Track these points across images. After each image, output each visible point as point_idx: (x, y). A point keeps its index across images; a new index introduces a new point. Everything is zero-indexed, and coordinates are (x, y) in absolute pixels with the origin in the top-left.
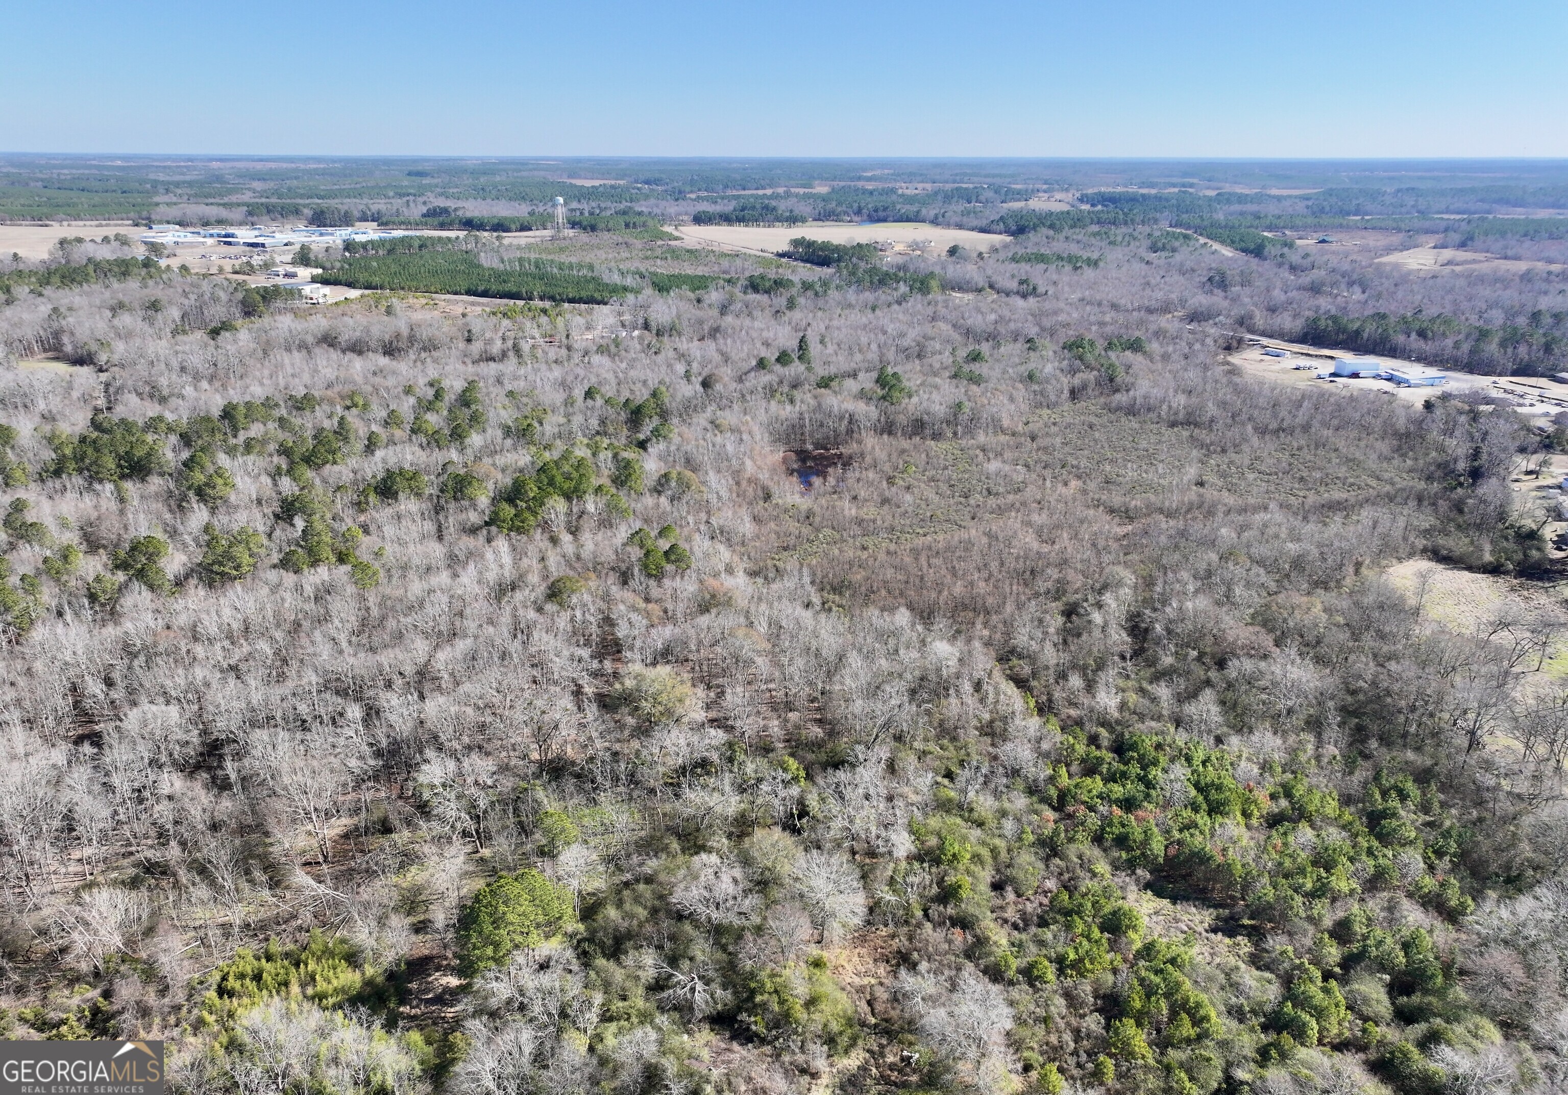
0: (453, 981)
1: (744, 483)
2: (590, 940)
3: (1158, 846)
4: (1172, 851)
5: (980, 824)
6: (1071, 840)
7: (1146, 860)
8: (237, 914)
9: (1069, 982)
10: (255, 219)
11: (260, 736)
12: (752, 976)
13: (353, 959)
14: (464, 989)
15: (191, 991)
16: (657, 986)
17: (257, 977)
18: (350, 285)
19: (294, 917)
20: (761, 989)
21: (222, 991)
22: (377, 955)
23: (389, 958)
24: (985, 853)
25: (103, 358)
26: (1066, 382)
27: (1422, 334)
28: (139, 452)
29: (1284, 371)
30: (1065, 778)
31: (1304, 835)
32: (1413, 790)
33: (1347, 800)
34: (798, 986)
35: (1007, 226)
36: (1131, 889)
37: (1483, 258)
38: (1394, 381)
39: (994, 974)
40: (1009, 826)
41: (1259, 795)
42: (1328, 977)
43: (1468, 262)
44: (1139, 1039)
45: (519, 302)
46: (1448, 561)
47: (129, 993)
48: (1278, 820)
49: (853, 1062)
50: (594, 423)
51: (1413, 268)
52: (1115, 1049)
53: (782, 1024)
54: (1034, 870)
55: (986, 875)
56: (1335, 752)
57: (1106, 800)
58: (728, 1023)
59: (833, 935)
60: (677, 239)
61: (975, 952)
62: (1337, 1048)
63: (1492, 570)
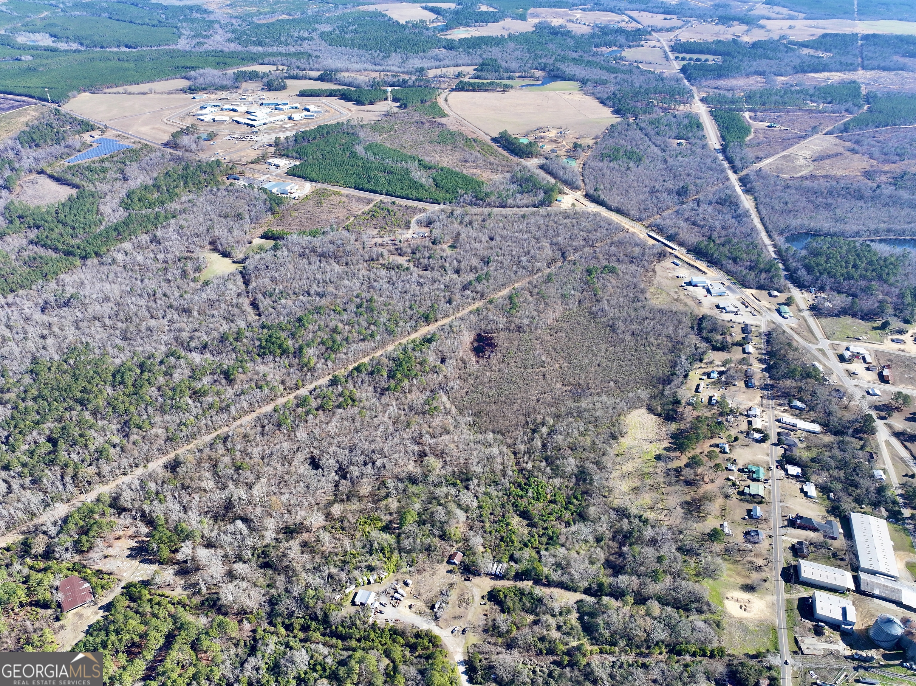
0: (398, 526)
1: (459, 360)
2: (420, 521)
3: (522, 508)
4: (525, 508)
5: (492, 499)
6: (507, 504)
7: (519, 510)
8: (356, 507)
9: (496, 534)
10: (238, 84)
12: (445, 530)
13: (380, 520)
14: (400, 528)
15: (355, 523)
16: (431, 530)
17: (366, 522)
18: (304, 178)
19: (367, 509)
20: (446, 532)
21: (361, 524)
22: (384, 520)
23: (386, 521)
24: (490, 506)
25: (233, 253)
26: (578, 296)
27: (735, 260)
28: (283, 345)
29: (673, 278)
30: (513, 488)
31: (551, 507)
32: (580, 497)
33: (567, 498)
34: (453, 532)
35: (614, 103)
36: (515, 516)
37: (842, 150)
38: (708, 291)
39: (485, 532)
40: (497, 501)
41: (549, 496)
42: (539, 536)
43: (829, 157)
44: (503, 545)
45: (378, 198)
46: (651, 410)
47: (345, 523)
48: (551, 502)
49: (460, 545)
50: (413, 323)
51: (798, 163)
52: (499, 546)
53: (450, 538)
54: (499, 511)
55: (490, 511)
56: (571, 485)
57: (517, 495)
58: (441, 537)
59: (460, 521)
60: (446, 116)
61: (483, 527)
62: (535, 548)
63: (659, 415)
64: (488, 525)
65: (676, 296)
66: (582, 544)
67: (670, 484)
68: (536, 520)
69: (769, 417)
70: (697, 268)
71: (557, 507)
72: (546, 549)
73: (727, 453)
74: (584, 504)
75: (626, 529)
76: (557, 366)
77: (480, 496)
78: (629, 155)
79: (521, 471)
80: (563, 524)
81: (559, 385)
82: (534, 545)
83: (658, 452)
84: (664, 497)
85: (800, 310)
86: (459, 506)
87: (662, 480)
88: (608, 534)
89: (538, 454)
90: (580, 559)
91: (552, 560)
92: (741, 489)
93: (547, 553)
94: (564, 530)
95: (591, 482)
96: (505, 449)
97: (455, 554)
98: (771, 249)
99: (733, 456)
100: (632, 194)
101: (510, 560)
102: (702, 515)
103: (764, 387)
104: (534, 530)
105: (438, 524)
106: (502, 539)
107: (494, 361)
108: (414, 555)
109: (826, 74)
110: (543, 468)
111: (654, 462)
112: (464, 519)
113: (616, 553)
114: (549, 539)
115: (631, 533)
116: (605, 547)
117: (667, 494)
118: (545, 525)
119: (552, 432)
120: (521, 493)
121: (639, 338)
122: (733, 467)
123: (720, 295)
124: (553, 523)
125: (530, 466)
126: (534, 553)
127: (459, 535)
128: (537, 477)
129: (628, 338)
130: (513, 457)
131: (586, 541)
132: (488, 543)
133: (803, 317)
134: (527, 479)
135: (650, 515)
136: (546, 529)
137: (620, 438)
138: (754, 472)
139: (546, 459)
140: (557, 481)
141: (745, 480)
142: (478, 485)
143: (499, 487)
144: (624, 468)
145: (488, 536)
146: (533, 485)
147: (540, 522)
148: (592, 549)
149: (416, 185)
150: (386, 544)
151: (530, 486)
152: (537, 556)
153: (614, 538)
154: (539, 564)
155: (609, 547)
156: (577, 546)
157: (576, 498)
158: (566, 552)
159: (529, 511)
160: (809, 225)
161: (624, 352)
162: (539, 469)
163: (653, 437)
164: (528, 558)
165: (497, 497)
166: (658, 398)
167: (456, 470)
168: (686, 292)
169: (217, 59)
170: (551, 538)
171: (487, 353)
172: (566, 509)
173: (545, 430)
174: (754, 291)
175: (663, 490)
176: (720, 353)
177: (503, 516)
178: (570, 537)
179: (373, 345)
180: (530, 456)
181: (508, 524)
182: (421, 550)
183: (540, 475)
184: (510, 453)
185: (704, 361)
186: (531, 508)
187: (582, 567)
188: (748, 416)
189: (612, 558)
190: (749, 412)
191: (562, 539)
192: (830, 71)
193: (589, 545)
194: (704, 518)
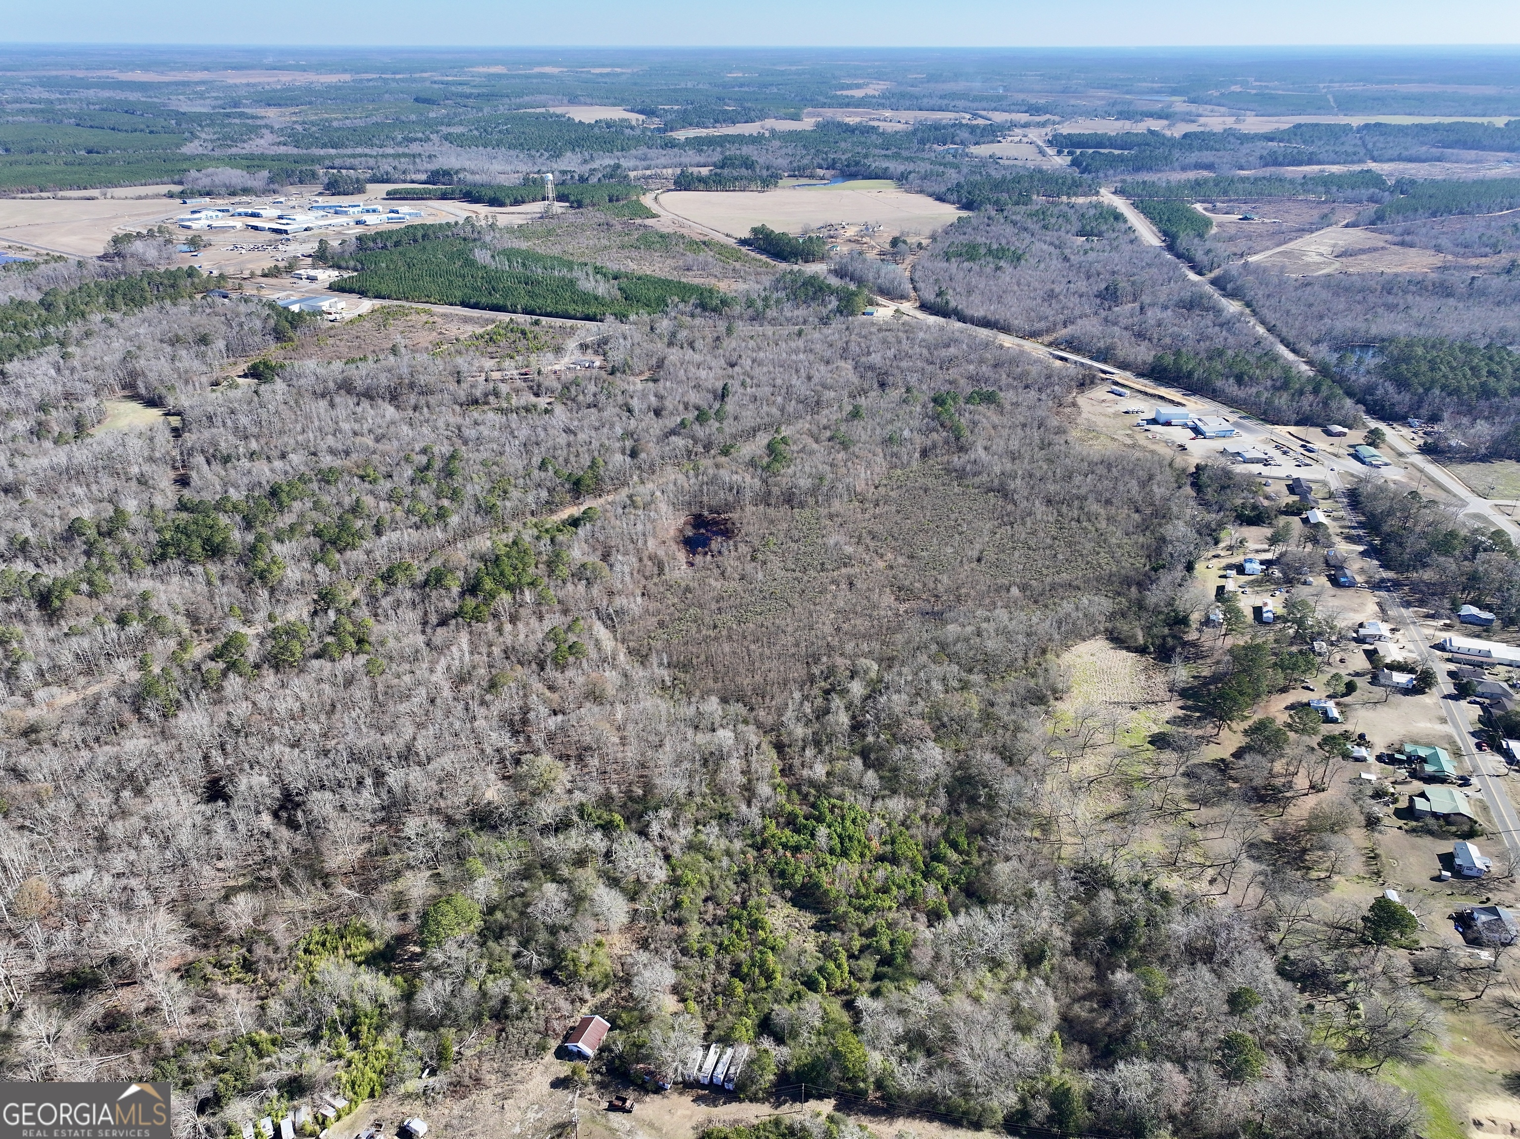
0: (418, 949)
1: (645, 559)
2: (487, 929)
3: (798, 879)
4: (806, 880)
5: (712, 860)
6: (756, 872)
7: (789, 886)
8: (308, 905)
9: (720, 957)
10: (275, 186)
11: (316, 795)
12: (563, 951)
13: (369, 936)
14: (423, 954)
15: (291, 949)
16: (517, 956)
17: (324, 944)
18: (363, 293)
19: (338, 908)
20: (565, 959)
21: (307, 951)
22: (382, 935)
23: (387, 937)
24: (706, 879)
25: (171, 401)
26: (919, 440)
28: (217, 539)
29: (1116, 415)
30: (773, 828)
31: (882, 872)
32: (963, 842)
33: (928, 845)
34: (585, 957)
35: (959, 197)
36: (779, 902)
37: (1382, 244)
38: (1197, 431)
39: (685, 952)
40: (725, 862)
41: (875, 843)
42: (851, 956)
43: (1363, 251)
44: (739, 988)
45: (505, 317)
46: (1118, 640)
47: (260, 950)
48: (881, 858)
49: (605, 995)
50: (544, 494)
51: (1309, 259)
52: (728, 992)
53: (574, 975)
54: (729, 891)
55: (703, 893)
56: (937, 812)
57: (785, 846)
58: (548, 974)
59: (614, 927)
60: (654, 216)
61: (680, 938)
62: (838, 993)
63: (1142, 651)
64: (695, 930)
65: (1129, 441)
66: (983, 971)
67: (1204, 801)
68: (842, 909)
69: (1413, 641)
70: (1162, 398)
71: (903, 872)
72: (875, 994)
73: (1334, 721)
74: (977, 861)
75: (1111, 921)
76: (881, 564)
77: (676, 851)
78: (998, 254)
79: (796, 787)
80: (922, 918)
81: (888, 599)
82: (838, 984)
83: (1156, 729)
84: (1198, 834)
85: (1401, 455)
86: (613, 882)
87: (1181, 792)
88: (1061, 938)
89: (841, 742)
90: (984, 1015)
91: (895, 1025)
92: (1403, 804)
93: (877, 1005)
94: (925, 933)
95: (991, 804)
96: (752, 735)
97: (586, 1022)
98: (1304, 367)
99: (1354, 726)
100: (1009, 299)
101: (758, 1035)
102: (1314, 875)
103: (1376, 586)
104: (836, 938)
105: (543, 936)
106: (736, 971)
107: (730, 561)
108: (449, 1034)
109: (1316, 168)
110: (855, 777)
111: (1151, 752)
112: (624, 919)
113: (1088, 996)
114: (880, 963)
115: (1127, 928)
116: (1054, 977)
117: (1204, 826)
118: (869, 922)
119: (875, 689)
120: (795, 839)
121: (1064, 509)
122: (1362, 752)
123: (1223, 435)
124: (891, 916)
125: (820, 771)
126: (835, 1008)
127: (606, 964)
128: (841, 797)
129: (1039, 508)
130: (774, 754)
131: (995, 964)
132: (693, 986)
133: (1413, 465)
134: (814, 806)
135: (1171, 882)
136: (871, 933)
137: (1052, 702)
138: (1424, 760)
139: (864, 754)
140: (898, 805)
141: (1403, 782)
142: (674, 825)
143: (734, 828)
144: (1075, 768)
145: (693, 964)
146: (829, 817)
147: (854, 914)
148: (1018, 986)
149: (587, 298)
150: (365, 1005)
151: (820, 819)
152: (845, 1018)
153: (1077, 950)
154: (852, 1039)
155: (1067, 978)
156: (969, 978)
157: (954, 845)
158: (937, 998)
159: (817, 885)
160: (1367, 332)
161: (1034, 533)
162: (846, 779)
163: (1136, 695)
164: (817, 1024)
165: (728, 853)
166: (1131, 615)
167: (614, 790)
168: (1150, 435)
169: (249, 163)
170: (887, 960)
171: (714, 545)
172: (926, 875)
173: (857, 689)
174: (1293, 429)
175: (1189, 816)
176: (1253, 529)
177: (744, 903)
178: (946, 951)
179: (440, 534)
180: (821, 752)
181: (755, 925)
182: (477, 1018)
183: (848, 792)
184: (764, 746)
185: (1222, 545)
186: (824, 879)
187: (993, 1043)
188: (1360, 640)
189: (1081, 1011)
190: (1362, 631)
191: (923, 958)
192: (1319, 163)
193: (1003, 975)
194: (1324, 885)
